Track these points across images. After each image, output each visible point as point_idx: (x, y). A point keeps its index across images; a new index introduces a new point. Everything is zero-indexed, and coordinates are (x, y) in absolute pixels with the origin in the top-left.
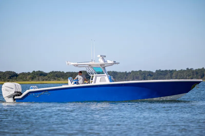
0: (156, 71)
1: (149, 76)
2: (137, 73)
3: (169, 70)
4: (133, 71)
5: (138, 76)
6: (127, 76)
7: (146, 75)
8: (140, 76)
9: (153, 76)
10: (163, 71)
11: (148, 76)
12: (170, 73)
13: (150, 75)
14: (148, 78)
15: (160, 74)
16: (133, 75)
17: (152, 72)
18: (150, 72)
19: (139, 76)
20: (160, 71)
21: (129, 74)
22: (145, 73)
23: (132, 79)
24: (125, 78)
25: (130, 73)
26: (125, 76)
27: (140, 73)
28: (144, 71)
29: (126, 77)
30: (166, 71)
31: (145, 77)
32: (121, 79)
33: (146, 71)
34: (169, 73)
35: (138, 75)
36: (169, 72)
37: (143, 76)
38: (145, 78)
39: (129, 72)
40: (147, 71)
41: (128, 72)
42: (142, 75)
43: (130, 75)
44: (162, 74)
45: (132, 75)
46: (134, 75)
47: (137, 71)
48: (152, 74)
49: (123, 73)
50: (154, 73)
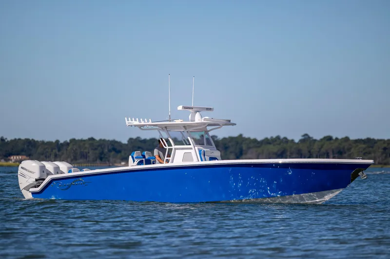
0: (128, 141)
1: (113, 153)
2: (84, 144)
4: (73, 140)
5: (86, 151)
6: (59, 151)
7: (106, 150)
8: (91, 152)
11: (110, 151)
13: (114, 149)
14: (109, 157)
15: (139, 147)
16: (74, 149)
17: (119, 143)
18: (114, 142)
19: (89, 153)
21: (65, 147)
22: (103, 143)
23: (72, 157)
24: (56, 156)
25: (66, 144)
26: (55, 151)
27: (91, 145)
28: (100, 140)
29: (57, 153)
31: (102, 153)
32: (46, 157)
33: (104, 140)
35: (86, 148)
37: (97, 152)
38: (103, 156)
39: (65, 142)
40: (109, 141)
41: (62, 141)
42: (96, 149)
43: (67, 150)
46: (76, 149)
47: (84, 141)
48: (118, 148)
49: (50, 143)
50: (125, 144)
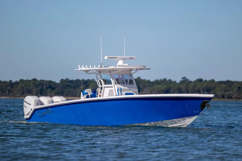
0: (60, 81)
1: (50, 89)
2: (29, 83)
3: (83, 80)
4: (22, 81)
5: (31, 88)
6: (12, 87)
7: (45, 87)
8: (34, 88)
9: (57, 89)
10: (72, 81)
11: (47, 88)
12: (83, 84)
13: (50, 87)
14: (47, 92)
15: (68, 86)
16: (22, 86)
17: (54, 83)
18: (50, 82)
19: (33, 89)
20: (67, 80)
21: (16, 85)
22: (42, 82)
23: (21, 93)
24: (9, 91)
25: (17, 83)
26: (9, 88)
27: (34, 83)
28: (41, 80)
29: (11, 89)
30: (78, 81)
31: (42, 89)
32: (3, 92)
33: (43, 81)
34: (82, 85)
35: (30, 86)
36: (82, 82)
37: (39, 89)
38: (42, 92)
39: (16, 81)
40: (47, 81)
41: (14, 81)
42: (37, 87)
43: (17, 87)
44: (70, 87)
45: (21, 86)
46: (24, 87)
47: (29, 81)
48: (54, 86)
49: (5, 82)
50: (58, 84)
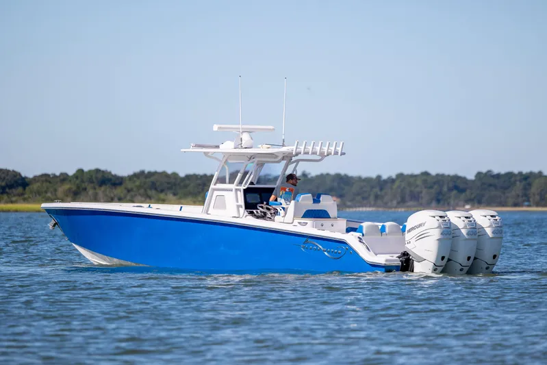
0: (476, 176)
1: (455, 192)
2: (415, 181)
3: (520, 173)
4: (400, 176)
5: (418, 189)
6: (381, 189)
7: (445, 189)
8: (424, 191)
9: (468, 192)
10: (498, 176)
11: (450, 190)
12: (520, 181)
13: (456, 188)
14: (450, 198)
15: (490, 185)
16: (402, 187)
17: (464, 180)
18: (456, 178)
19: (421, 192)
20: (489, 175)
21: (389, 185)
22: (440, 179)
23: (399, 199)
24: (377, 197)
25: (391, 181)
26: (377, 190)
27: (425, 182)
28: (437, 175)
29: (379, 193)
30: (510, 175)
31: (440, 193)
32: (363, 198)
33: (443, 176)
34: (518, 183)
35: (417, 186)
36: (518, 178)
37: (433, 191)
38: (440, 197)
39: (389, 178)
40: (449, 176)
41: (385, 177)
42: (431, 187)
43: (392, 189)
44: (495, 187)
45: (399, 187)
46: (405, 188)
47: (416, 176)
48: (462, 186)
49: (368, 180)
50: (471, 181)
